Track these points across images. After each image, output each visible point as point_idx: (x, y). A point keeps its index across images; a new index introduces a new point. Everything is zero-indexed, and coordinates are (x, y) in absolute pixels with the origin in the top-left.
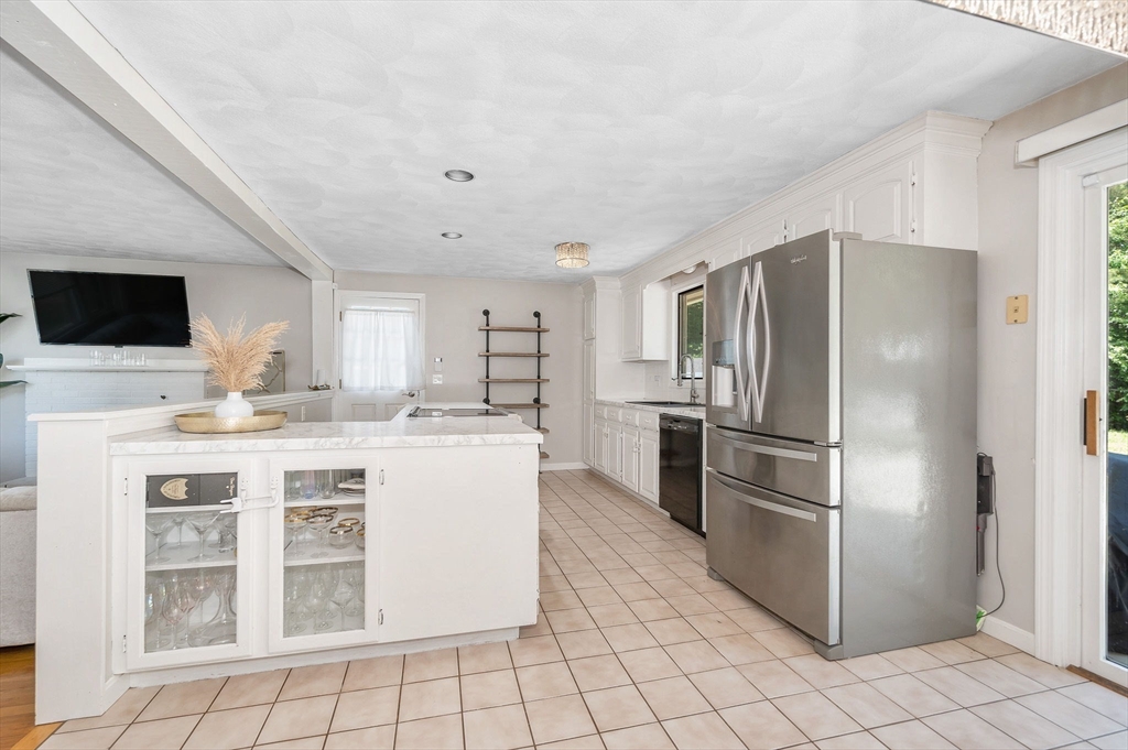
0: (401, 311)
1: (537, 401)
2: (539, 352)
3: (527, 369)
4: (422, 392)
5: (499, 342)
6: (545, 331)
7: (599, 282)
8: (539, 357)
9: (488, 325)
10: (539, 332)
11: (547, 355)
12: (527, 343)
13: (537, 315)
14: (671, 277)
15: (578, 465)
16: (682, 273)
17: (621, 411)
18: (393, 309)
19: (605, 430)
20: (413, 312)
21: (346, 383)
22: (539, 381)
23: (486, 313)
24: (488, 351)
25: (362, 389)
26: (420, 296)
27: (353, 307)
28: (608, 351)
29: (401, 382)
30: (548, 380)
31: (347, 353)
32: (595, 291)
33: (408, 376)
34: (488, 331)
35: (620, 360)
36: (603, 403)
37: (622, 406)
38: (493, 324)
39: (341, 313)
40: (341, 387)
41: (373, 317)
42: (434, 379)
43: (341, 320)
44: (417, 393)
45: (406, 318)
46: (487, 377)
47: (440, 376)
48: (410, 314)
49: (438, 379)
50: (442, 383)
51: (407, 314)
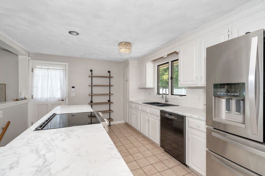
0: (58, 69)
1: (109, 101)
2: (110, 84)
3: (105, 90)
4: (67, 99)
5: (96, 81)
6: (112, 77)
7: (130, 61)
8: (110, 86)
9: (92, 75)
10: (110, 78)
11: (113, 86)
12: (105, 82)
13: (109, 72)
14: (155, 60)
15: (123, 122)
16: (162, 58)
17: (140, 106)
18: (55, 68)
19: (133, 112)
20: (63, 70)
21: (34, 97)
22: (110, 94)
23: (91, 71)
24: (92, 84)
25: (41, 99)
26: (67, 64)
27: (38, 67)
28: (133, 84)
29: (58, 95)
30: (113, 94)
31: (35, 84)
32: (129, 64)
33: (61, 94)
34: (92, 77)
35: (137, 87)
36: (132, 102)
38: (94, 75)
39: (32, 69)
40: (32, 98)
41: (46, 71)
42: (71, 94)
43: (32, 72)
44: (65, 100)
45: (60, 72)
46: (92, 93)
47: (74, 93)
48: (62, 70)
49: (73, 94)
50: (74, 96)
51: (61, 70)
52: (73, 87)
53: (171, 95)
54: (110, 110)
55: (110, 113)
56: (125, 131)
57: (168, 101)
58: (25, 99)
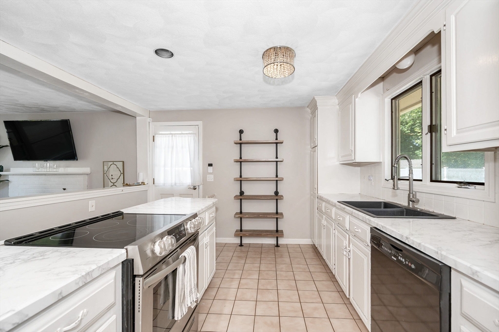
0: (187, 134)
1: (276, 193)
2: (277, 157)
4: (201, 187)
6: (281, 143)
7: (319, 101)
8: (277, 160)
9: (241, 140)
10: (277, 144)
13: (276, 131)
14: (383, 78)
15: (307, 241)
17: (334, 210)
20: (195, 134)
21: (156, 181)
22: (277, 179)
24: (241, 158)
26: (200, 123)
27: (160, 133)
29: (188, 181)
30: (283, 179)
32: (317, 108)
33: (192, 176)
34: (241, 144)
35: (338, 163)
36: (323, 199)
37: (335, 206)
38: (244, 139)
39: (154, 136)
40: (154, 183)
41: (170, 138)
42: (208, 178)
43: (154, 141)
44: (197, 187)
45: (190, 138)
46: (241, 176)
47: (212, 176)
48: (192, 135)
49: (210, 178)
50: (213, 180)
51: (190, 135)
52: (210, 165)
53: (432, 181)
54: (277, 213)
55: (277, 218)
56: (301, 266)
57: (418, 201)
58: (143, 183)
